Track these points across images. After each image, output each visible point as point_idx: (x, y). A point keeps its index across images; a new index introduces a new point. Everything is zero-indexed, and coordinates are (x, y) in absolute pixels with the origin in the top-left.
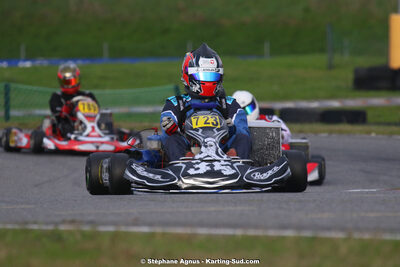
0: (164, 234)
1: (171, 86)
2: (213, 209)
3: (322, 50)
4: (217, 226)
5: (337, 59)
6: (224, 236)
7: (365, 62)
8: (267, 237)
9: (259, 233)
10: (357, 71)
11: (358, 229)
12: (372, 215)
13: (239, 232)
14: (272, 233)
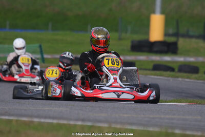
0: (17, 121)
1: (37, 45)
2: (47, 109)
3: (116, 31)
4: (45, 118)
5: (123, 35)
6: (48, 123)
7: (138, 37)
8: (69, 124)
9: (65, 122)
10: (132, 42)
11: (116, 123)
12: (125, 116)
13: (55, 121)
14: (72, 123)
